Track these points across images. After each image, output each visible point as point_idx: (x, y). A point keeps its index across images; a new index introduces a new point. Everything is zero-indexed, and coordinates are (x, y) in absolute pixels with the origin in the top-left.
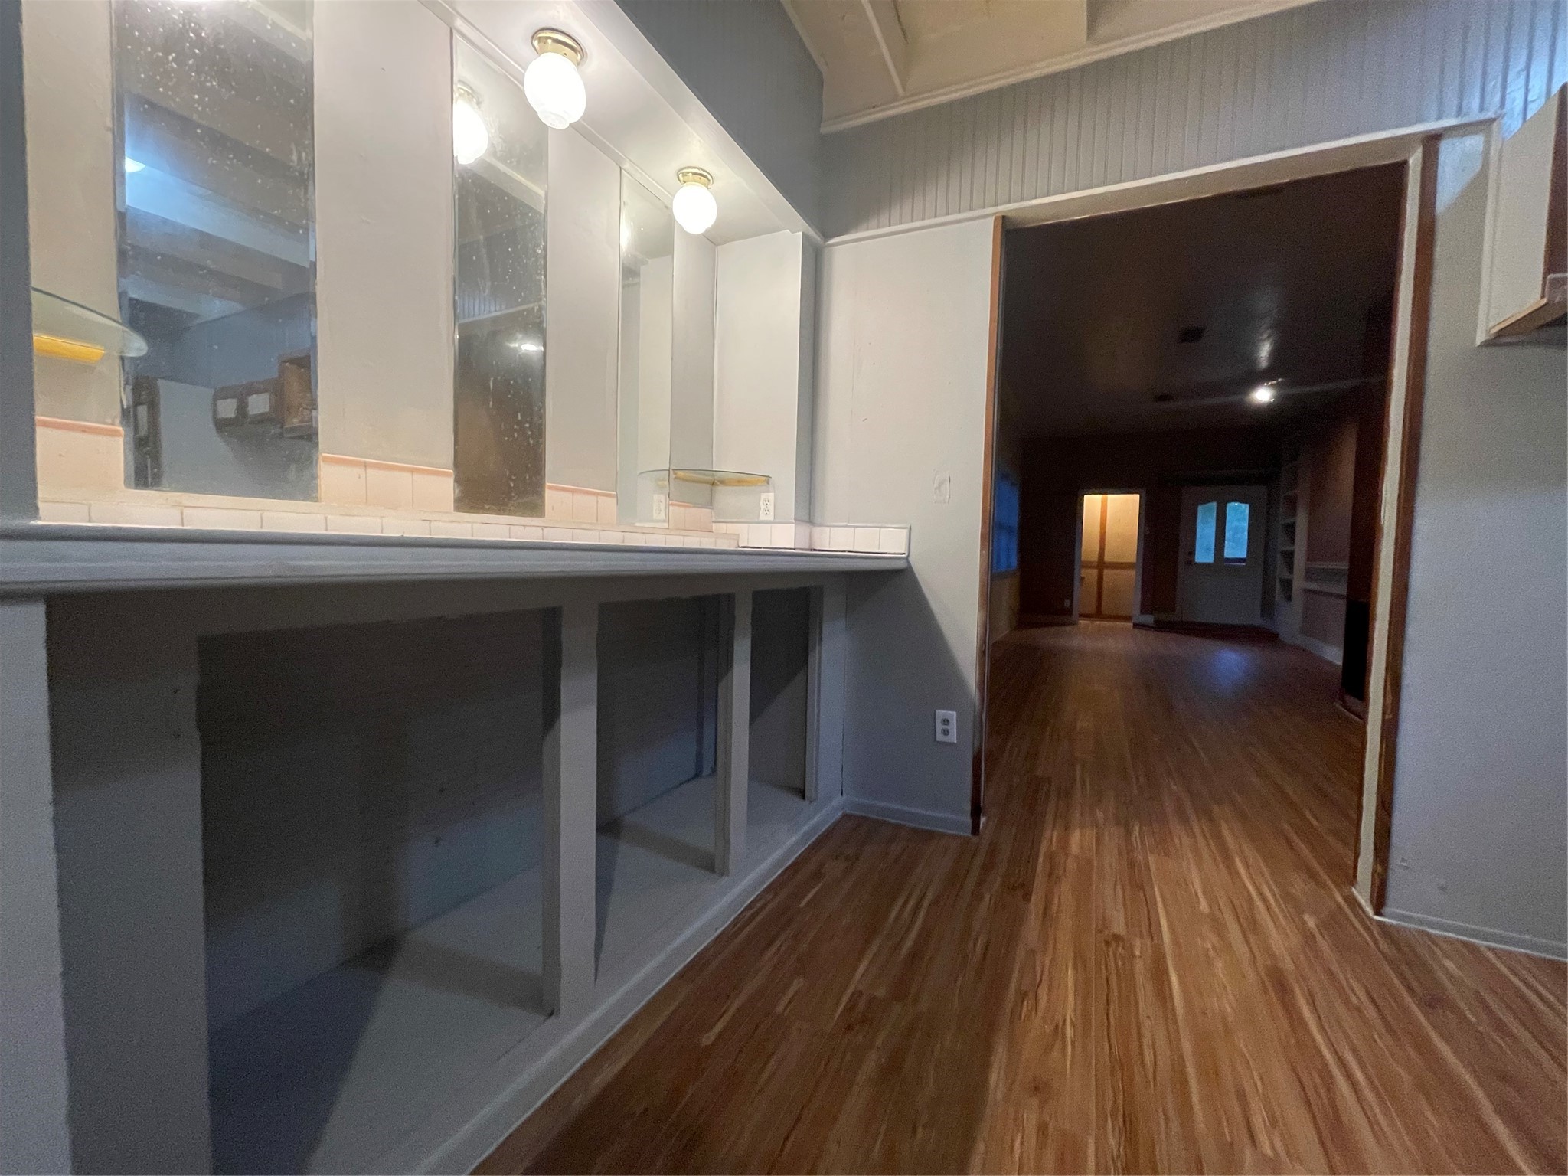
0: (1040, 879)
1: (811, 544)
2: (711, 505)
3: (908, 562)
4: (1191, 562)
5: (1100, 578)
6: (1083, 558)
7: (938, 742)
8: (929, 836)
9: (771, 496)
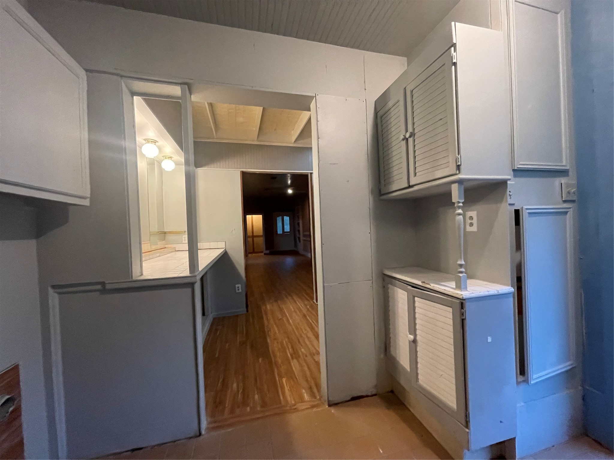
2: (165, 239)
3: (226, 251)
4: (277, 234)
5: (253, 240)
6: (248, 235)
7: (237, 293)
8: (237, 316)
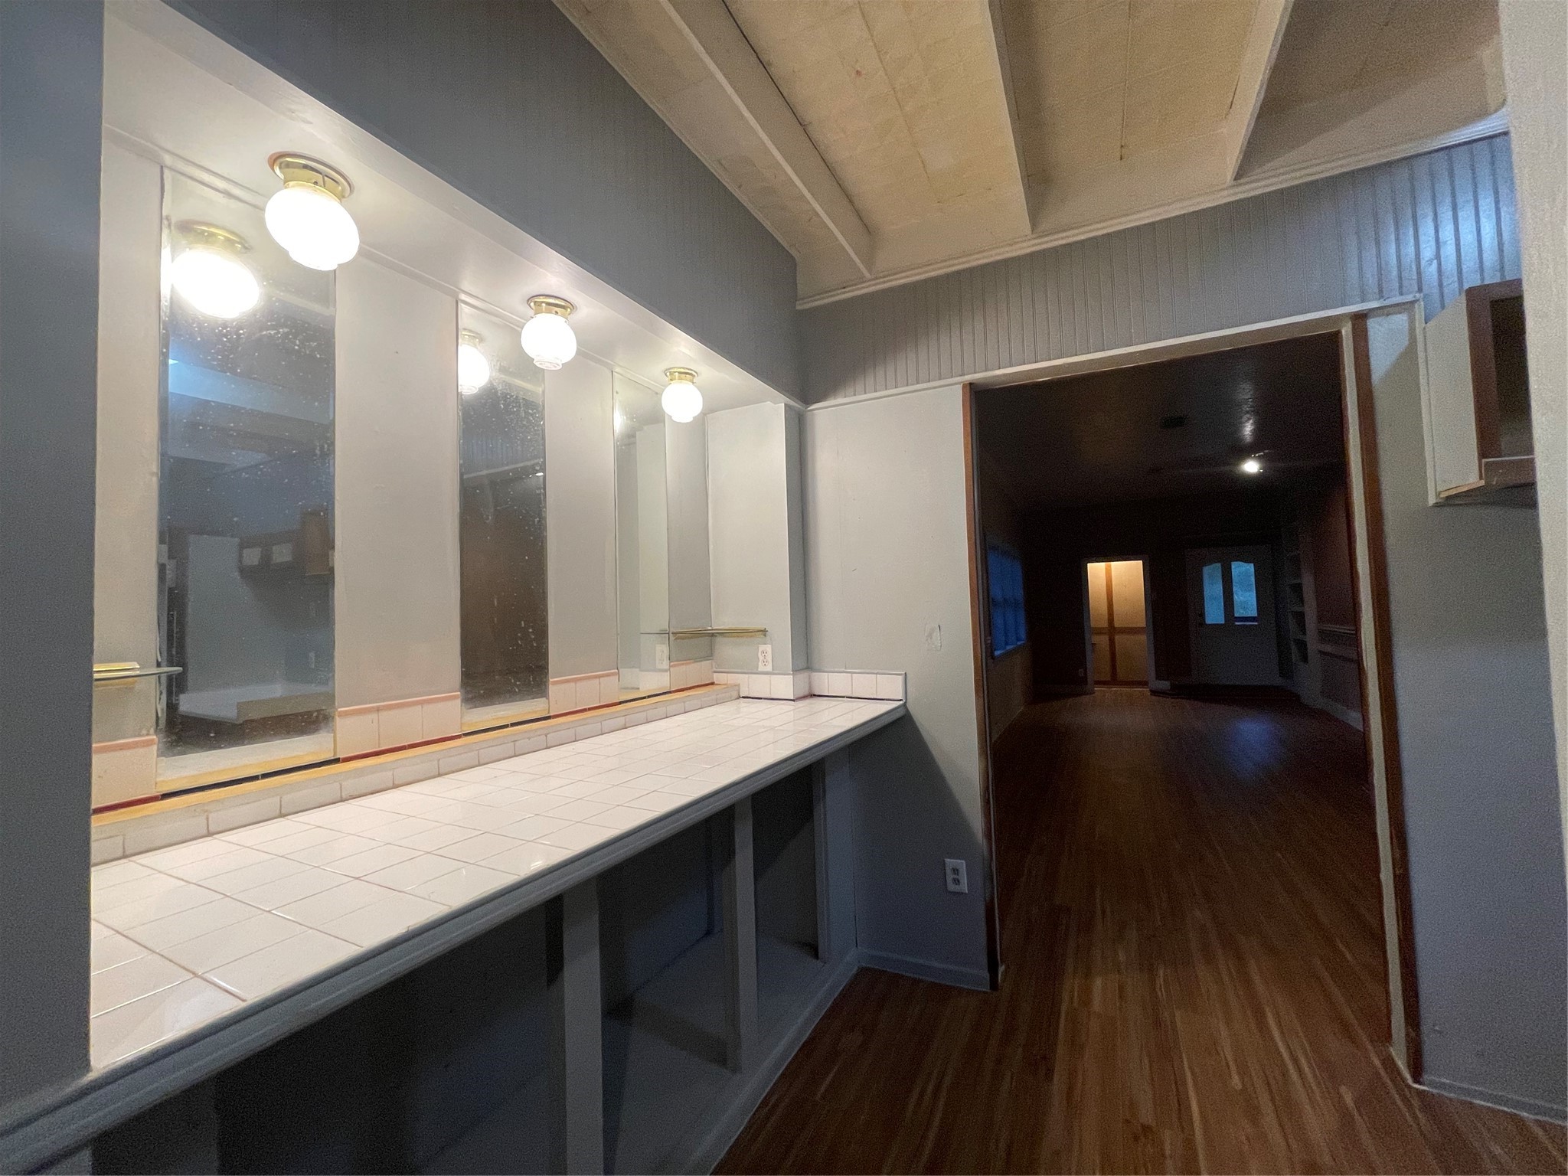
0: (1061, 1050)
1: (810, 687)
2: (712, 655)
3: (907, 711)
4: (1202, 624)
5: (1112, 642)
6: (1093, 624)
7: (950, 892)
9: (768, 648)
